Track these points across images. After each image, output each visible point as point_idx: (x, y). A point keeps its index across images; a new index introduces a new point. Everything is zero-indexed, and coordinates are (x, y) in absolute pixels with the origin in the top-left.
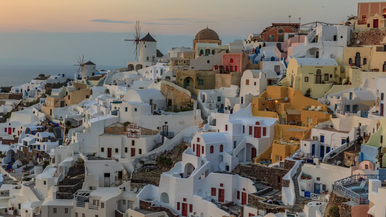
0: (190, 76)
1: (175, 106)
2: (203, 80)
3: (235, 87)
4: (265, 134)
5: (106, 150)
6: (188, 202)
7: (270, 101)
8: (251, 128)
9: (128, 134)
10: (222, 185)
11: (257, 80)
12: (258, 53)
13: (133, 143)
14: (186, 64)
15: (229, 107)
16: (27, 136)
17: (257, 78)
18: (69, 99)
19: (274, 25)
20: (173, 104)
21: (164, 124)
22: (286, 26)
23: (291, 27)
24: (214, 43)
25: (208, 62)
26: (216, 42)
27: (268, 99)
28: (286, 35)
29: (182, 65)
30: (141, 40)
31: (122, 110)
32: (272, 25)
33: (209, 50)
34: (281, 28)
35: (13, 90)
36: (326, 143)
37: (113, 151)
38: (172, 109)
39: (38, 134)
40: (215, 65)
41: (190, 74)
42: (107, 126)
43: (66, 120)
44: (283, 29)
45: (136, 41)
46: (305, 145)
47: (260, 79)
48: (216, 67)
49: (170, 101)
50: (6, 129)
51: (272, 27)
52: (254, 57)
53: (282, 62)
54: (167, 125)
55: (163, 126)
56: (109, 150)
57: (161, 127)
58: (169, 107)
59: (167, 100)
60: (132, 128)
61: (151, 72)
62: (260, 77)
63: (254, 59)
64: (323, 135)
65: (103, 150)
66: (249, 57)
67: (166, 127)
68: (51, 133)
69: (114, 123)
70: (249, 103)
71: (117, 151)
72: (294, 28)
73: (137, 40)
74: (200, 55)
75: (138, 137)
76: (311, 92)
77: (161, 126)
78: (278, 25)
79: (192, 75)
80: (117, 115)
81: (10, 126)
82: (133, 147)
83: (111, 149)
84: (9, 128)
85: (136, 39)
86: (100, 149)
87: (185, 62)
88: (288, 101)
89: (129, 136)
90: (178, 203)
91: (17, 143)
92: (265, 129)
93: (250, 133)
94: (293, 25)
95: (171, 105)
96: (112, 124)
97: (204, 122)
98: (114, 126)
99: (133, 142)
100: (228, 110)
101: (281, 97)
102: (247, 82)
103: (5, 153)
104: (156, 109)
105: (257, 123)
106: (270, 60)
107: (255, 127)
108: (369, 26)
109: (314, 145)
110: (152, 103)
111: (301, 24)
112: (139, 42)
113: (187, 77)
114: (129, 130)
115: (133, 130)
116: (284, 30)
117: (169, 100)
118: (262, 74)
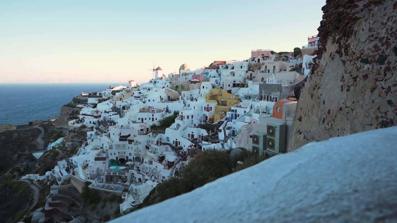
2: (184, 87)
3: (198, 90)
4: (211, 110)
6: (178, 141)
7: (214, 95)
8: (205, 107)
10: (193, 133)
12: (208, 75)
13: (153, 115)
16: (105, 114)
18: (124, 97)
19: (215, 62)
20: (171, 98)
22: (220, 62)
25: (186, 79)
27: (212, 94)
28: (220, 66)
31: (147, 101)
35: (98, 94)
36: (238, 113)
37: (144, 119)
38: (170, 100)
40: (189, 80)
42: (141, 108)
43: (123, 106)
44: (219, 64)
46: (229, 114)
47: (209, 86)
52: (206, 76)
53: (219, 78)
56: (142, 119)
57: (165, 108)
59: (168, 96)
64: (236, 109)
67: (167, 108)
69: (144, 107)
70: (205, 97)
71: (146, 119)
73: (154, 70)
74: (182, 76)
75: (155, 113)
76: (231, 91)
78: (217, 62)
79: (179, 85)
80: (145, 103)
81: (97, 110)
82: (153, 117)
86: (138, 119)
88: (222, 95)
89: (151, 113)
90: (174, 141)
91: (101, 117)
92: (211, 107)
93: (205, 110)
94: (223, 62)
97: (184, 106)
100: (195, 100)
101: (218, 93)
102: (203, 87)
103: (95, 122)
104: (163, 100)
105: (208, 105)
106: (214, 77)
107: (207, 107)
108: (256, 62)
109: (233, 113)
110: (161, 98)
111: (227, 61)
113: (176, 85)
114: (151, 110)
115: (153, 110)
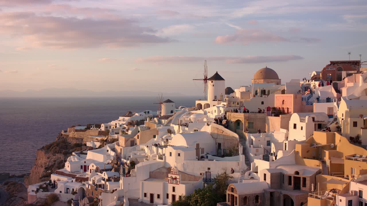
0: (240, 119)
1: (224, 150)
2: (253, 123)
3: (285, 131)
4: (304, 185)
5: (148, 196)
7: (316, 147)
8: (290, 178)
9: (169, 180)
11: (304, 125)
12: (313, 94)
13: (174, 190)
14: (239, 106)
15: (274, 153)
16: (97, 174)
17: (304, 122)
18: (138, 138)
19: (333, 63)
20: (222, 147)
21: (207, 171)
22: (345, 64)
23: (351, 65)
24: (272, 82)
25: (263, 103)
26: (274, 81)
27: (314, 145)
28: (344, 74)
29: (235, 107)
30: (209, 79)
31: (167, 155)
32: (329, 63)
33: (265, 91)
34: (341, 66)
35: (103, 126)
37: (155, 197)
38: (221, 152)
39: (105, 173)
40: (267, 107)
41: (239, 117)
42: (152, 171)
43: (131, 160)
44: (341, 67)
45: (204, 80)
46: (341, 201)
47: (306, 123)
48: (269, 109)
49: (220, 145)
50: (82, 166)
51: (330, 65)
52: (308, 98)
53: (335, 104)
54: (210, 171)
55: (206, 172)
56: (152, 196)
57: (204, 174)
58: (219, 152)
59: (216, 144)
60: (172, 174)
61: (215, 112)
62: (306, 122)
63: (308, 100)
64: (362, 190)
65: (145, 195)
66: (302, 98)
67: (209, 173)
68: (117, 172)
69: (159, 167)
70: (293, 150)
71: (159, 196)
72: (354, 66)
73: (206, 79)
74: (254, 96)
75: (178, 184)
76: (361, 138)
77: (204, 172)
78: (337, 63)
79: (242, 118)
80: (163, 160)
81: (85, 164)
82: (174, 193)
83: (153, 194)
84: (84, 166)
85: (204, 79)
86: (143, 195)
87: (238, 104)
88: (335, 147)
89: (170, 182)
91: (88, 181)
92: (305, 179)
93: (290, 184)
94: (353, 62)
95: (221, 149)
96: (157, 169)
97: (247, 169)
98: (158, 170)
99: (174, 188)
100: (273, 156)
101: (327, 143)
102: (295, 126)
103: (77, 190)
104: (204, 153)
105: (297, 173)
106: (326, 101)
107: (295, 177)
109: (352, 200)
110: (199, 147)
111: (362, 61)
112: (207, 80)
113: (237, 119)
114: (170, 175)
115: (174, 176)
116: (343, 68)
117: (218, 143)
118: (308, 118)
